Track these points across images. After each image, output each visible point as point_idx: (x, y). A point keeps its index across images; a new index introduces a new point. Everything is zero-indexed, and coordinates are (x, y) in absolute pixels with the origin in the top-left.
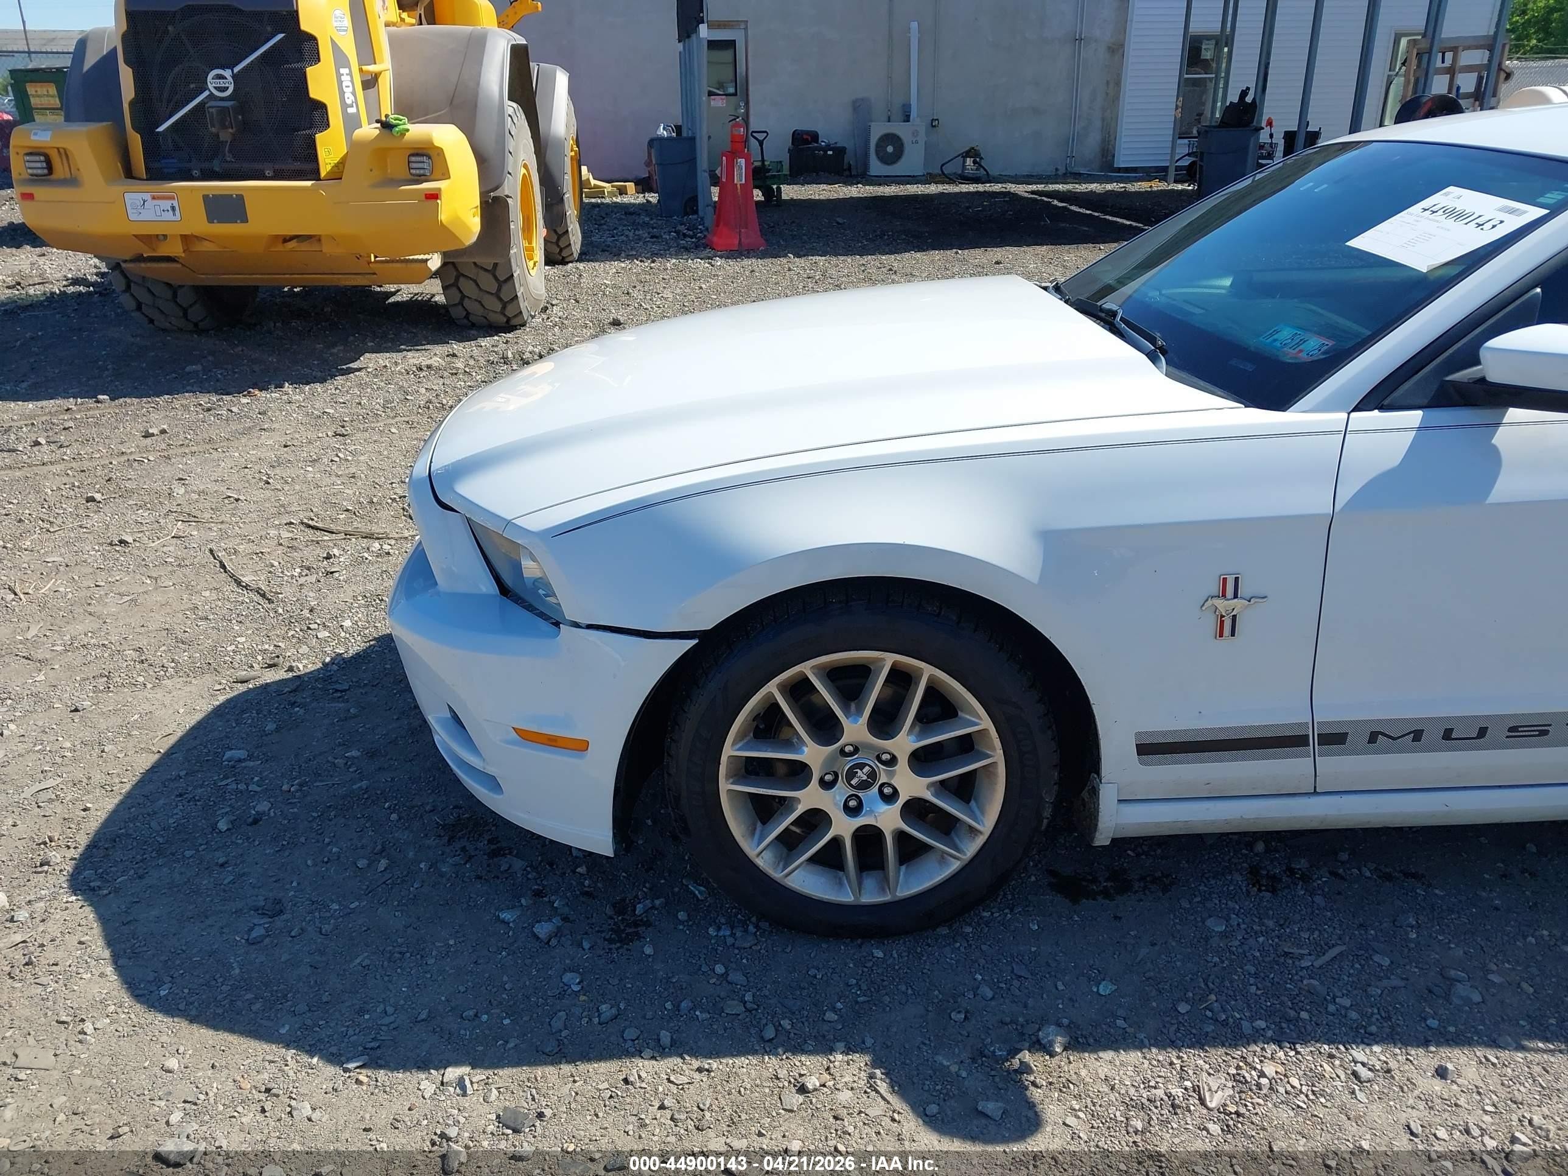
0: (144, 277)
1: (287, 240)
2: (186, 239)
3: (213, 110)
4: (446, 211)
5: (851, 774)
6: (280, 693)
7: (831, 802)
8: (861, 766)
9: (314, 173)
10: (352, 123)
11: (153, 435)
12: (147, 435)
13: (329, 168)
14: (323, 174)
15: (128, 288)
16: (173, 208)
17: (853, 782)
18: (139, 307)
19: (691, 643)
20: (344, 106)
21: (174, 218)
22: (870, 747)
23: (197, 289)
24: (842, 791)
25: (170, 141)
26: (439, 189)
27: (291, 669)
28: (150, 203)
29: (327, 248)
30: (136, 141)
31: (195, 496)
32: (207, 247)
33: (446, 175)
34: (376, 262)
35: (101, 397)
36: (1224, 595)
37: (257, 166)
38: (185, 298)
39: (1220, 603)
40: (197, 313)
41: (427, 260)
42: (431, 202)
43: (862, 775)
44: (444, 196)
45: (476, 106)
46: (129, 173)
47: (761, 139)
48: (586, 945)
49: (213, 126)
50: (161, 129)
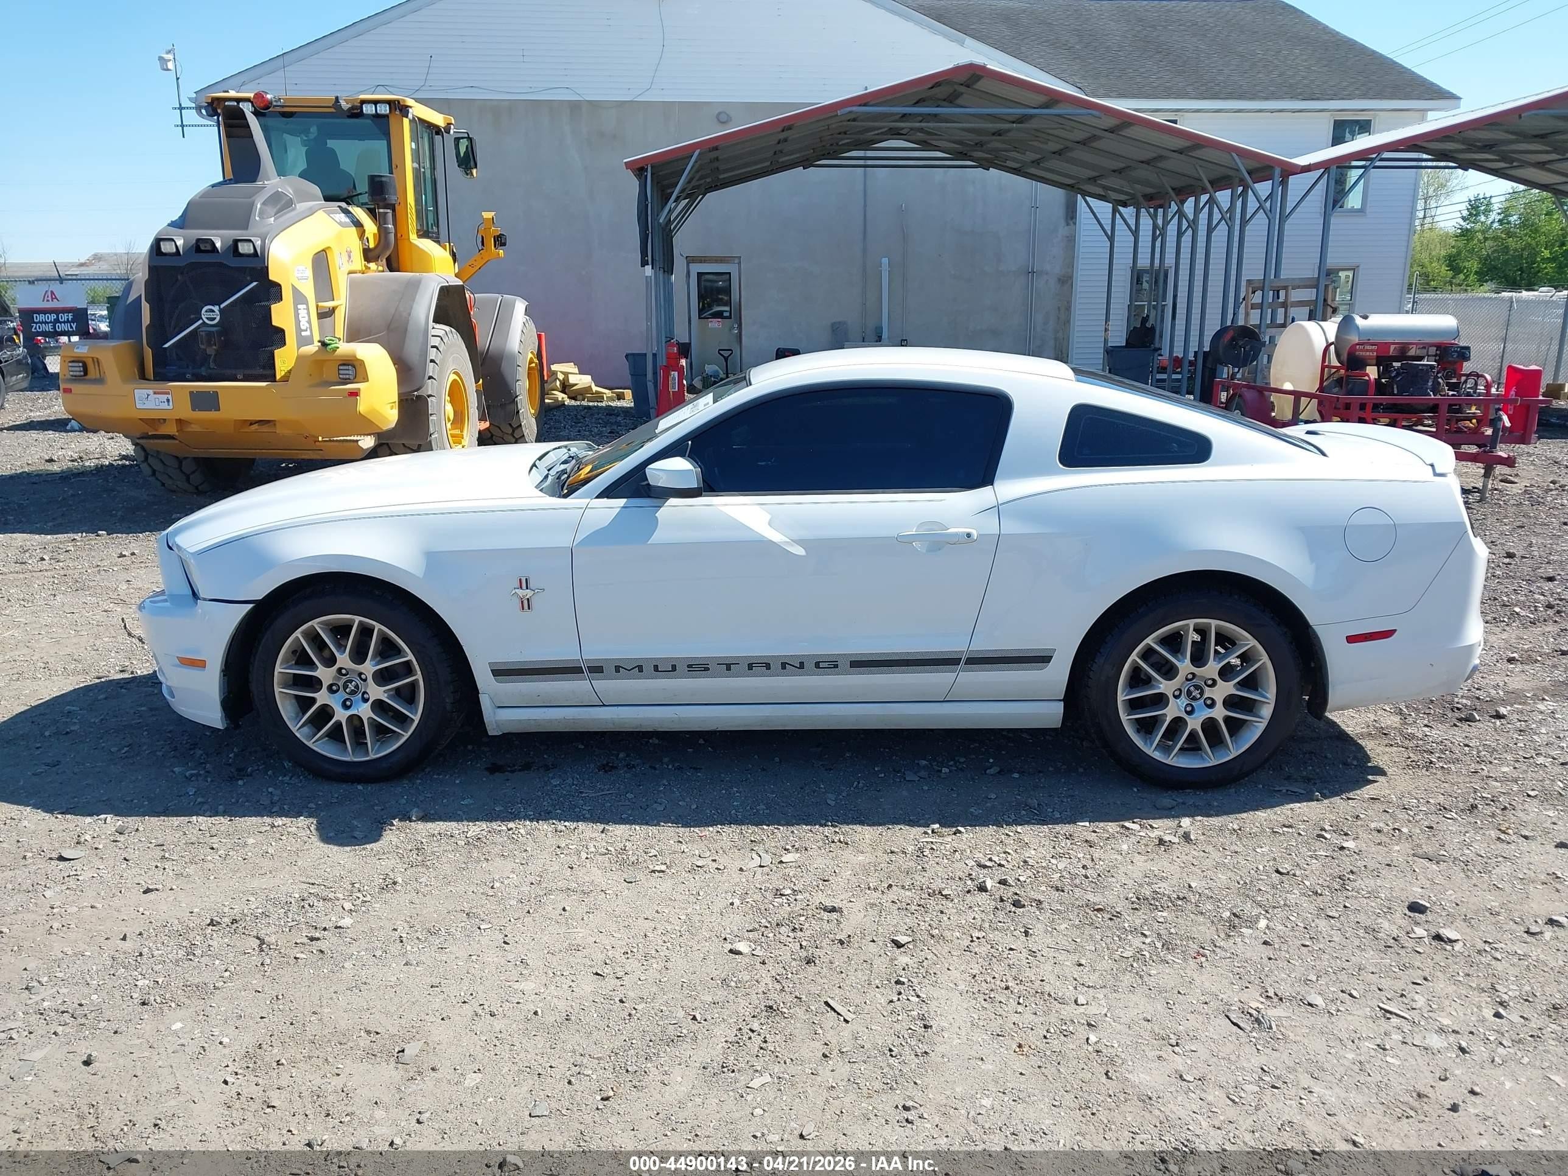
0: (158, 452)
1: (252, 423)
2: (180, 422)
3: (203, 333)
4: (363, 405)
5: (345, 687)
6: (118, 683)
7: (334, 702)
8: (351, 681)
9: (272, 378)
10: (303, 341)
11: (125, 556)
12: (122, 556)
13: (283, 373)
14: (278, 377)
15: (146, 459)
16: (168, 400)
17: (347, 690)
18: (154, 472)
19: (251, 606)
20: (299, 330)
21: (168, 408)
22: (353, 671)
23: (196, 460)
24: (342, 695)
25: (174, 354)
26: (359, 389)
27: (132, 673)
28: (152, 396)
29: (279, 430)
30: (148, 353)
31: (132, 591)
32: (195, 428)
33: (365, 379)
34: (323, 441)
35: (100, 532)
36: (521, 587)
37: (228, 372)
38: (188, 467)
39: (519, 592)
40: (196, 478)
41: (357, 441)
42: (353, 398)
43: (351, 686)
44: (362, 394)
45: (406, 329)
46: (143, 376)
47: (726, 355)
48: (209, 780)
49: (202, 344)
50: (166, 346)
